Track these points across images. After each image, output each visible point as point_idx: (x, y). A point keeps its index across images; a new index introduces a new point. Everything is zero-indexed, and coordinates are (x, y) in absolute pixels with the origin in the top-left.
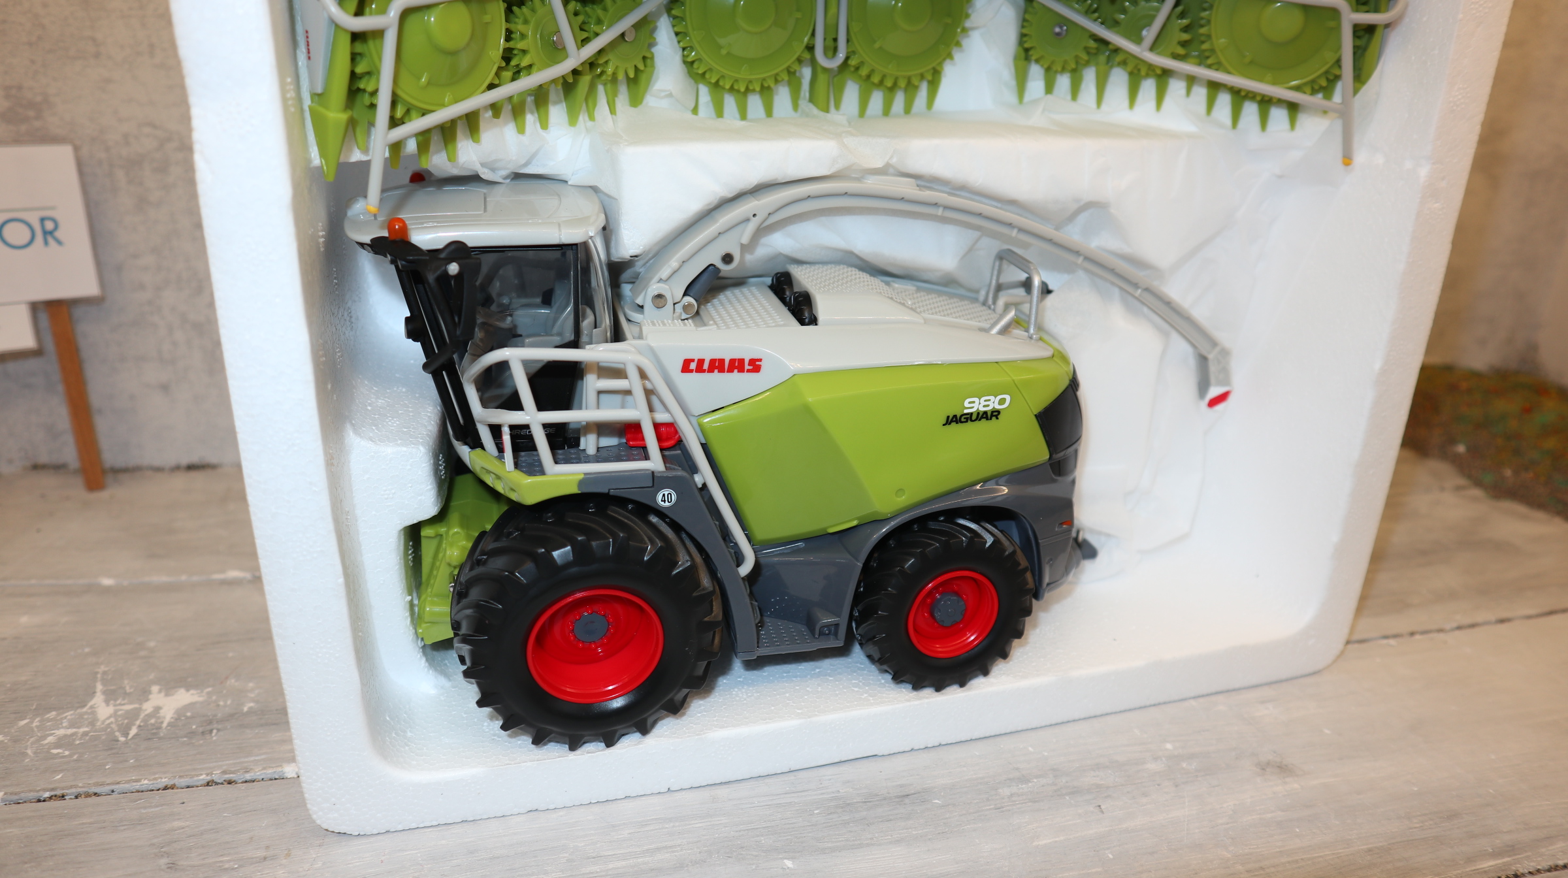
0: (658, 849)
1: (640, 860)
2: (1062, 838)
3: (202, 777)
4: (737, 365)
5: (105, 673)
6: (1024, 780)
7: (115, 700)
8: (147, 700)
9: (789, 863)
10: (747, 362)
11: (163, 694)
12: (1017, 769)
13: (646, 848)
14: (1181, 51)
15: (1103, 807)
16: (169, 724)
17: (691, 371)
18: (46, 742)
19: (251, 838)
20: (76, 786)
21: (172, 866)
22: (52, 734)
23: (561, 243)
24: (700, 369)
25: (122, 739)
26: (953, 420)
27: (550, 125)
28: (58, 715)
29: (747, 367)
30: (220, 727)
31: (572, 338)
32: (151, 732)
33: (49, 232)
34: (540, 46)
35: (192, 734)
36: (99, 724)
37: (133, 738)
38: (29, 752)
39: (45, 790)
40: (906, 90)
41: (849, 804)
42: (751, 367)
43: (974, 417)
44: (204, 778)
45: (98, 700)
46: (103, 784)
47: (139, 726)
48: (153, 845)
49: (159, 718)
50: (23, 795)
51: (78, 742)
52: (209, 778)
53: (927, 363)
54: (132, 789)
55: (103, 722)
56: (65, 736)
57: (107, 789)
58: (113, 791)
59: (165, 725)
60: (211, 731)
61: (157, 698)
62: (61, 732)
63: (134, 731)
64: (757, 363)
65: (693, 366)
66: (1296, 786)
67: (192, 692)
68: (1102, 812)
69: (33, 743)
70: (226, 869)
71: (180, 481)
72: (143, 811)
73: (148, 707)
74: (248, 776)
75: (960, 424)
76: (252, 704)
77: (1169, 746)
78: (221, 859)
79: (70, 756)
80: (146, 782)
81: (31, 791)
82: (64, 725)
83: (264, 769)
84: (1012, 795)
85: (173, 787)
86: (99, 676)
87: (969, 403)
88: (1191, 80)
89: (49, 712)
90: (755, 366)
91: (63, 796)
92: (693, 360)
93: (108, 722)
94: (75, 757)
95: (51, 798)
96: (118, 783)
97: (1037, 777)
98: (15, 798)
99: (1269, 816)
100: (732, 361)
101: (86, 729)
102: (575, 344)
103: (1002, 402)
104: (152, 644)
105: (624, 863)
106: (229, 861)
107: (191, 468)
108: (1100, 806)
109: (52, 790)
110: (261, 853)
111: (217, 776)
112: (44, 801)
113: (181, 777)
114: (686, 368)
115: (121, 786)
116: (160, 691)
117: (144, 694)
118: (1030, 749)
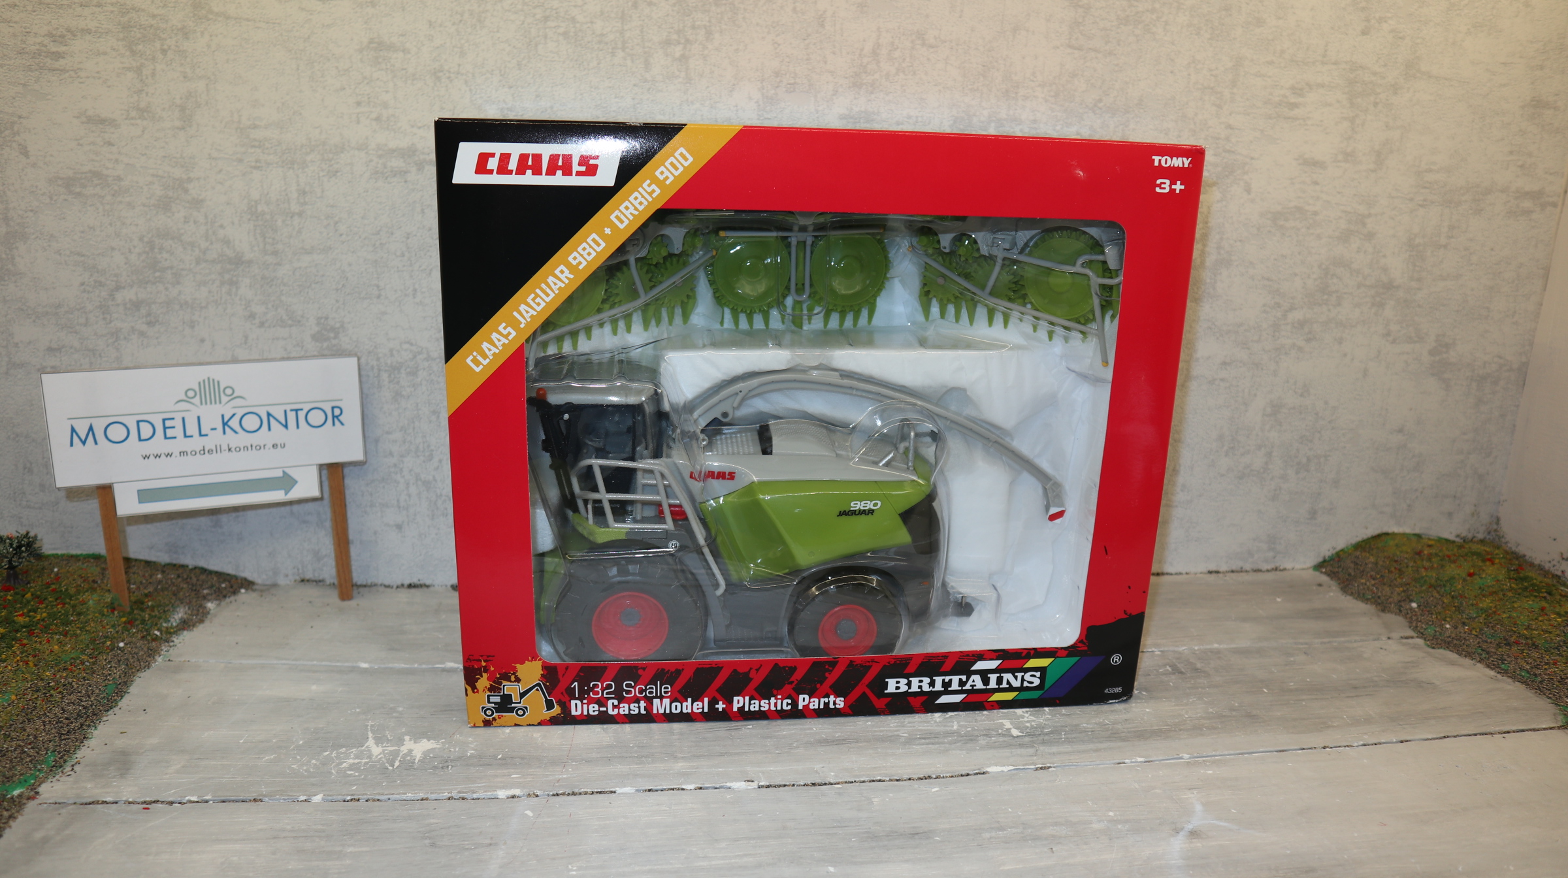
0: (745, 855)
1: (733, 861)
2: (1021, 866)
3: (445, 794)
4: (721, 475)
5: (372, 726)
6: (1002, 829)
7: (382, 744)
8: (403, 745)
9: (831, 869)
10: (727, 474)
11: (412, 742)
12: (998, 822)
13: (737, 854)
15: (1054, 849)
16: (419, 761)
17: (695, 478)
18: (342, 766)
19: (481, 832)
20: (366, 794)
21: (433, 845)
22: (346, 762)
24: (700, 477)
25: (391, 768)
26: (843, 514)
28: (347, 750)
29: (727, 477)
30: (453, 764)
31: (631, 455)
32: (408, 765)
33: (336, 416)
35: (435, 767)
36: (374, 757)
37: (397, 767)
38: (333, 771)
39: (348, 795)
40: (855, 312)
41: (876, 837)
42: (729, 477)
43: (857, 513)
44: (446, 795)
45: (371, 742)
46: (383, 794)
47: (400, 761)
48: (420, 832)
49: (412, 756)
50: (334, 797)
51: (362, 768)
52: (450, 795)
53: (831, 480)
54: (401, 799)
55: (377, 757)
56: (354, 763)
57: (386, 797)
58: (389, 799)
59: (417, 761)
60: (448, 767)
61: (408, 745)
62: (351, 761)
63: (397, 764)
65: (696, 475)
66: (1199, 845)
67: (432, 741)
68: (1053, 852)
69: (334, 767)
70: (467, 849)
71: (404, 596)
72: (410, 812)
73: (404, 749)
74: (475, 796)
75: (848, 516)
76: (472, 752)
77: (1111, 814)
78: (463, 843)
79: (359, 776)
80: (410, 795)
81: (339, 795)
82: (352, 757)
83: (485, 792)
84: (991, 838)
85: (427, 799)
86: (369, 727)
87: (854, 504)
89: (341, 748)
90: (732, 476)
91: (359, 800)
92: (696, 472)
93: (379, 757)
94: (362, 777)
95: (352, 800)
96: (392, 794)
97: (1011, 828)
98: (330, 798)
99: (1173, 862)
100: (719, 473)
101: (366, 760)
102: (632, 459)
103: (875, 505)
104: (401, 709)
105: (722, 862)
106: (468, 844)
107: (410, 586)
108: (1052, 849)
109: (352, 795)
110: (488, 841)
111: (454, 794)
112: (348, 801)
113: (431, 793)
114: (691, 475)
115: (395, 796)
116: (410, 740)
117: (400, 741)
118: (1010, 810)
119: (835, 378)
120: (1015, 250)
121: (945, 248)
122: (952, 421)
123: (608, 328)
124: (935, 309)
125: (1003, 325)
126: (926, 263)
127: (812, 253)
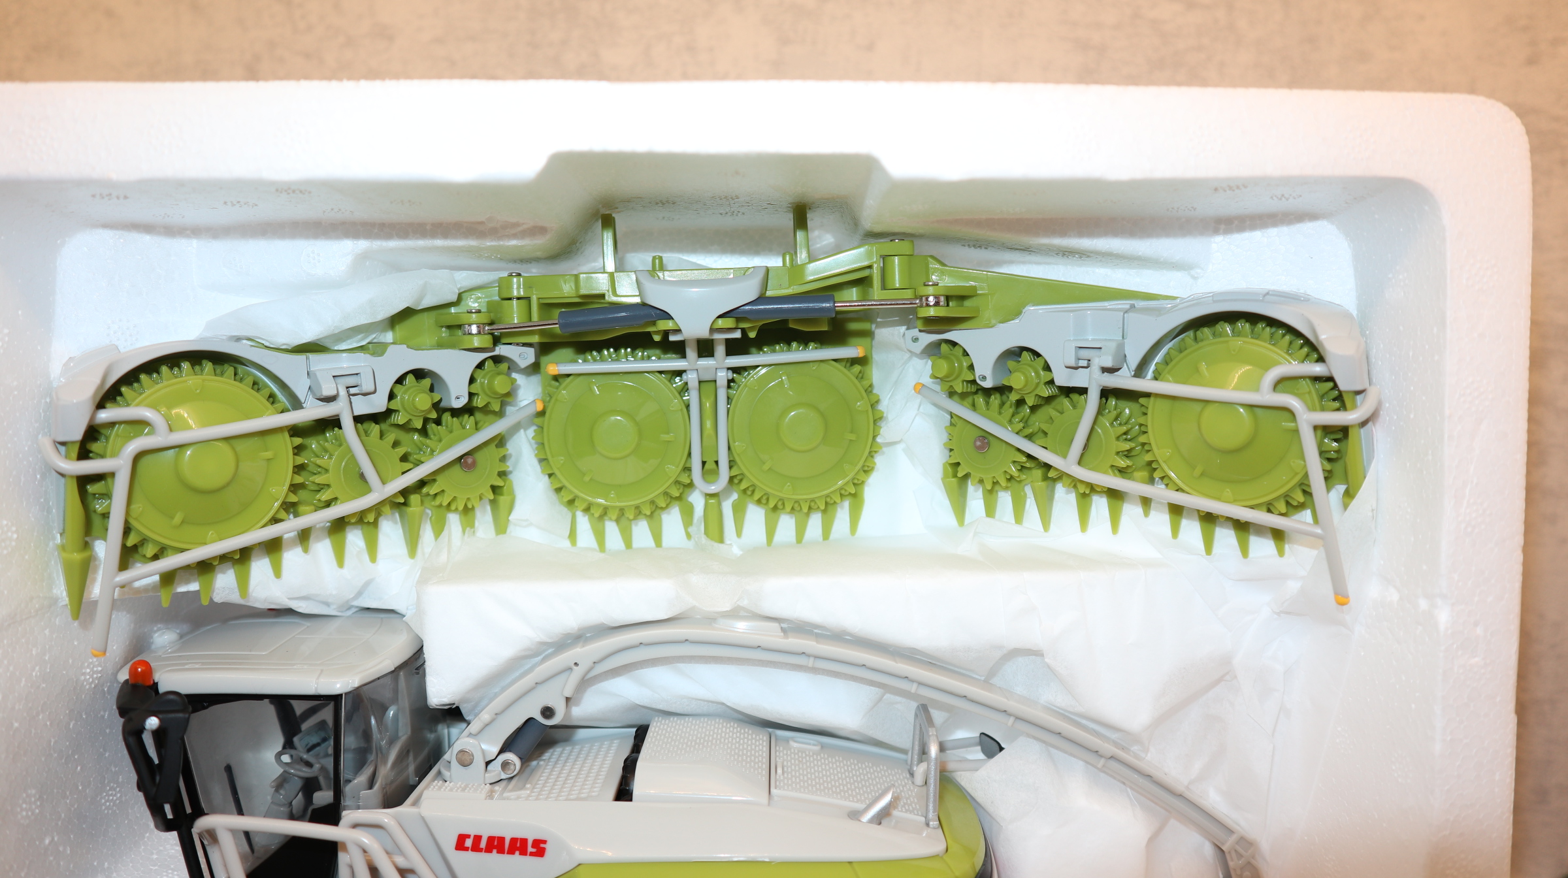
4: (518, 846)
10: (530, 843)
14: (1122, 463)
17: (467, 849)
23: (317, 694)
24: (476, 848)
27: (377, 560)
29: (530, 849)
34: (343, 480)
40: (824, 511)
42: (534, 850)
53: (750, 859)
64: (542, 845)
65: (469, 843)
88: (1146, 502)
90: (539, 848)
92: (468, 836)
100: (514, 841)
114: (460, 845)
119: (771, 635)
120: (1124, 371)
121: (984, 378)
122: (1018, 718)
123: (322, 548)
124: (975, 499)
125: (1108, 524)
126: (952, 415)
127: (729, 399)
